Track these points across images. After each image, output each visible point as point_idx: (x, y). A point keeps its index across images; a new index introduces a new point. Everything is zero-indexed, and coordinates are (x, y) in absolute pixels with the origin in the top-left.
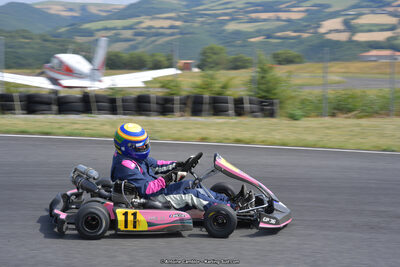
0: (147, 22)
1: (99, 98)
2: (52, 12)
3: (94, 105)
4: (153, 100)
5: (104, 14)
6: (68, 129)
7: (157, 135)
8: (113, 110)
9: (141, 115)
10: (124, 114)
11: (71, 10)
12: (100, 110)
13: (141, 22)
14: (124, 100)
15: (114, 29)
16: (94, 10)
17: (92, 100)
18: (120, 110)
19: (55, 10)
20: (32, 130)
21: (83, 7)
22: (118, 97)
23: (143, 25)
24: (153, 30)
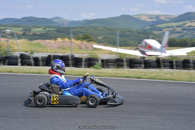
0: (189, 24)
1: (164, 61)
2: (142, 19)
3: (162, 64)
4: (191, 62)
5: (168, 20)
6: (149, 76)
7: (193, 80)
8: (171, 67)
9: (185, 69)
10: (177, 69)
11: (151, 18)
12: (165, 66)
13: (186, 24)
14: (176, 62)
15: (173, 27)
16: (163, 18)
17: (161, 62)
18: (175, 67)
19: (143, 18)
20: (132, 76)
21: (157, 17)
22: (174, 60)
23: (187, 25)
24: (192, 28)
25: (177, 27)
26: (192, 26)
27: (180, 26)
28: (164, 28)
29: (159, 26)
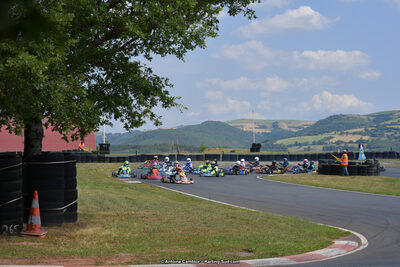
25: (314, 143)
26: (342, 142)
27: (320, 143)
28: (290, 146)
29: (279, 142)
